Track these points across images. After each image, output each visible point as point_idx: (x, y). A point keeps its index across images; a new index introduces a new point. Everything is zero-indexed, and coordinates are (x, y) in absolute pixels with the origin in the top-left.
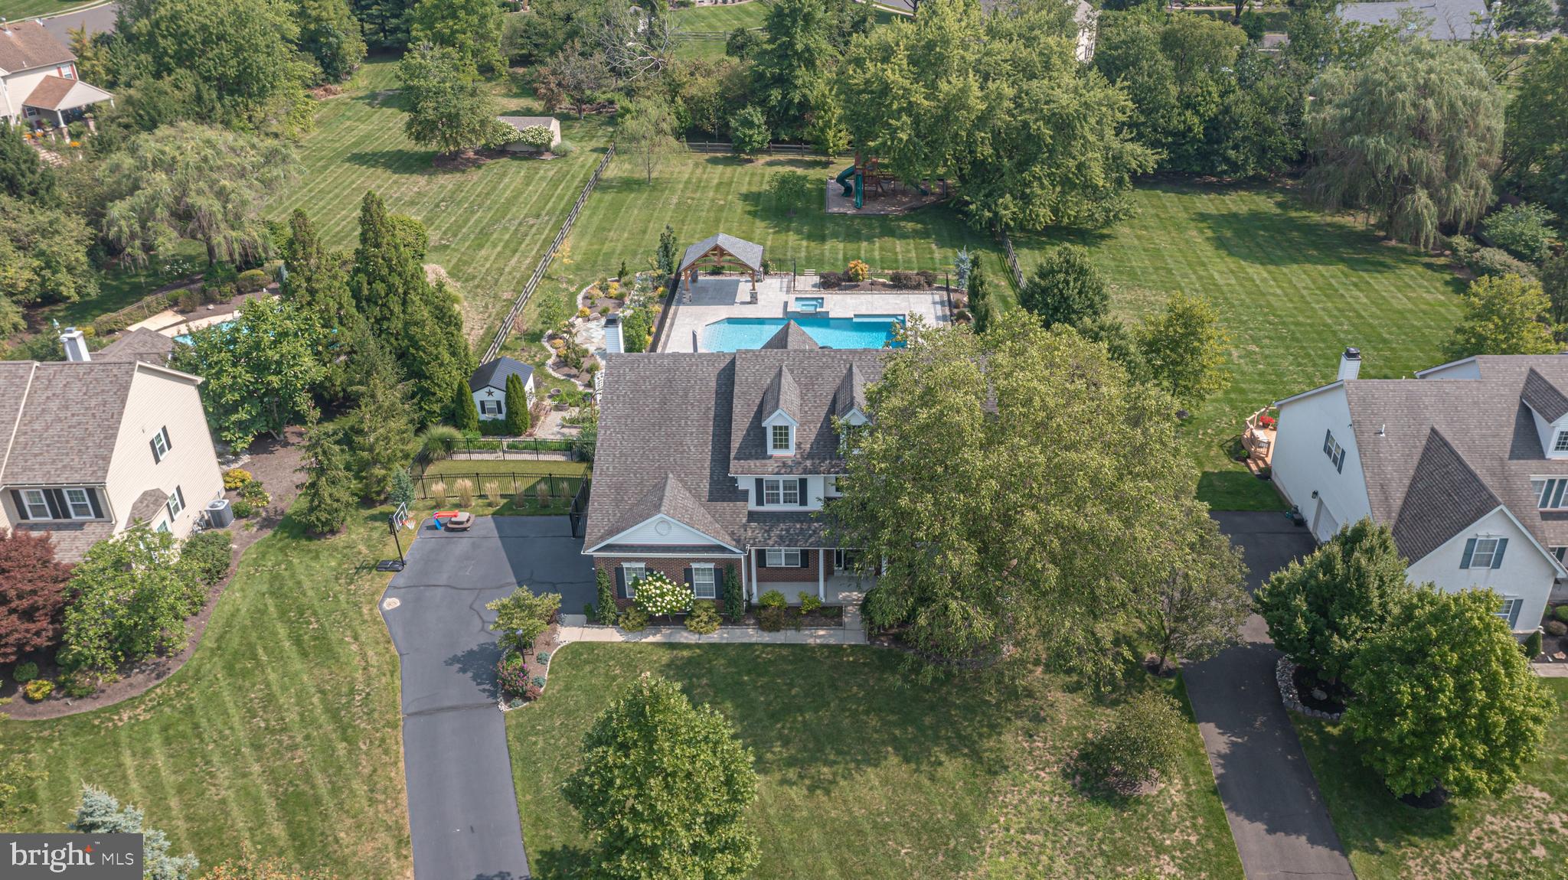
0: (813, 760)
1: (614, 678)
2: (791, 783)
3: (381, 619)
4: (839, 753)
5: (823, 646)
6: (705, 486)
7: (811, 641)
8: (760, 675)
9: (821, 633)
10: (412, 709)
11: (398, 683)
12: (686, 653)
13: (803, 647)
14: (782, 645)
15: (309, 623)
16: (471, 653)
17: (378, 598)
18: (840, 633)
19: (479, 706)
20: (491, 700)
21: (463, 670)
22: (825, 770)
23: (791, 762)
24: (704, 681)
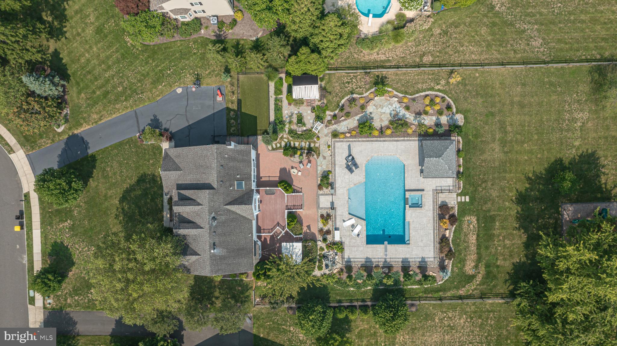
0: (124, 215)
1: (149, 161)
2: (117, 210)
3: (173, 90)
4: (127, 221)
5: (163, 217)
6: (180, 182)
7: (165, 213)
8: (151, 200)
9: (168, 216)
10: (137, 111)
11: (146, 104)
12: (158, 179)
13: (162, 210)
14: (162, 205)
15: (170, 70)
16: (158, 120)
17: (182, 86)
18: (169, 220)
19: (139, 127)
20: (141, 130)
21: (152, 120)
22: (122, 218)
23: (123, 209)
24: (148, 186)
